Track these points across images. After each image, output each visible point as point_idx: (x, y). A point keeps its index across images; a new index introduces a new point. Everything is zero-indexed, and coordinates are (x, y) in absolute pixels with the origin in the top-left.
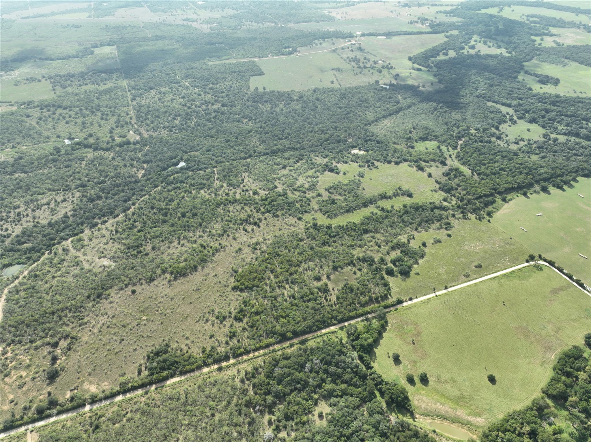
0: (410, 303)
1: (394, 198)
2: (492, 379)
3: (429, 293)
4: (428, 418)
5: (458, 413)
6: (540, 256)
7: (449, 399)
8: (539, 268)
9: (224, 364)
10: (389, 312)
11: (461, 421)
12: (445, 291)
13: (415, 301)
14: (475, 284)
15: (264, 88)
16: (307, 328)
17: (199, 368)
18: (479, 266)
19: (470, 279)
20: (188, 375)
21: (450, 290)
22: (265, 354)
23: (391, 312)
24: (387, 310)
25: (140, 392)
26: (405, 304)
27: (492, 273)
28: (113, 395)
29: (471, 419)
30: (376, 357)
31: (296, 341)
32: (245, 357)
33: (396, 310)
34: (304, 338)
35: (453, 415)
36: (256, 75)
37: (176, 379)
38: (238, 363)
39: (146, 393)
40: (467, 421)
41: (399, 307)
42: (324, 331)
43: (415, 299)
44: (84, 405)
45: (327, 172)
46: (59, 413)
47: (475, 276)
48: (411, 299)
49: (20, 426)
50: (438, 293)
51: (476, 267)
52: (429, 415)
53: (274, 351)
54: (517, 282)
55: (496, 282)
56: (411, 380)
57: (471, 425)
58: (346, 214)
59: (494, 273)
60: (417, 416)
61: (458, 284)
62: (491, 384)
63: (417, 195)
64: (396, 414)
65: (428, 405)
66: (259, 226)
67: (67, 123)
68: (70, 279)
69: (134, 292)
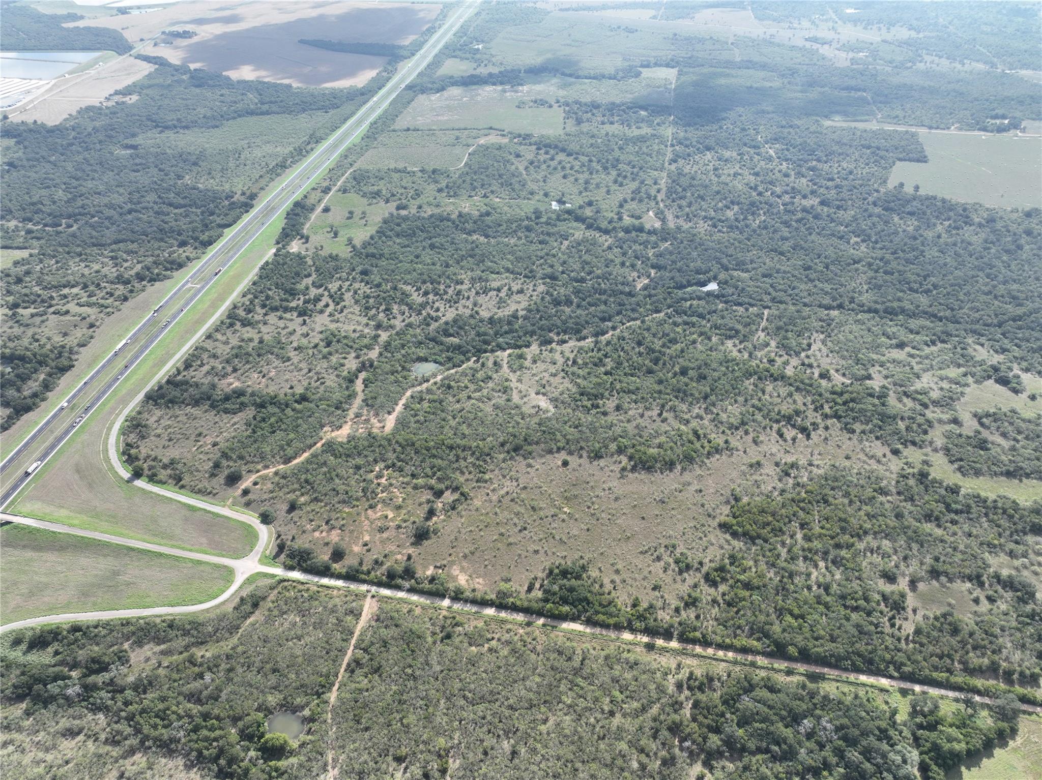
9: (660, 642)
10: (1030, 714)
15: (917, 188)
16: (831, 656)
17: (618, 627)
20: (598, 630)
22: (735, 663)
23: (1034, 717)
24: (1025, 707)
25: (520, 617)
28: (484, 603)
31: (801, 668)
32: (699, 650)
34: (818, 670)
36: (910, 160)
37: (577, 627)
38: (683, 653)
39: (529, 624)
42: (863, 678)
44: (443, 596)
45: (991, 381)
46: (411, 590)
53: (753, 664)
58: (1003, 478)
66: (808, 437)
67: (565, 177)
68: (488, 408)
69: (565, 464)
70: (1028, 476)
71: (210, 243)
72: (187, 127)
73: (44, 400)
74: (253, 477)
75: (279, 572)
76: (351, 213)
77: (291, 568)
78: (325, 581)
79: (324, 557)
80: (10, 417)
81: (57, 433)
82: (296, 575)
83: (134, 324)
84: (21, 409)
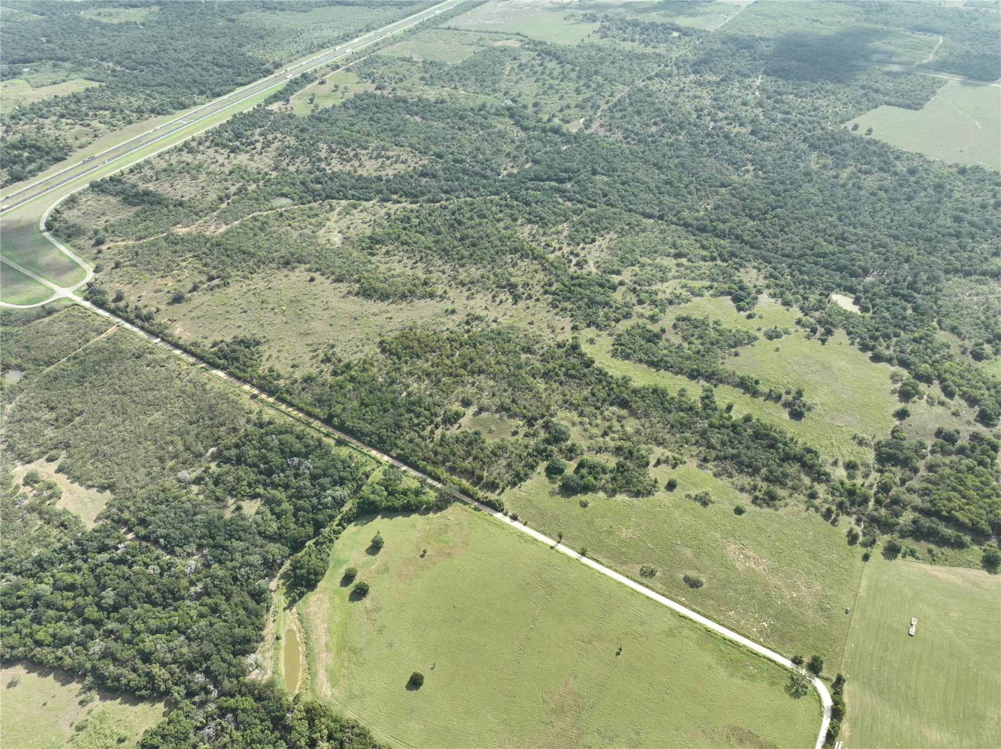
0: (507, 520)
1: (762, 398)
2: (415, 682)
3: (550, 536)
4: (298, 623)
5: (323, 656)
6: (840, 681)
7: (343, 637)
8: (797, 689)
9: (263, 396)
10: (465, 503)
11: (312, 664)
12: (574, 555)
13: (517, 525)
14: (634, 592)
15: (870, 131)
16: (359, 431)
17: (245, 381)
18: (694, 584)
19: (644, 580)
20: (232, 379)
21: (585, 560)
22: (299, 420)
23: (467, 507)
24: (461, 496)
25: (192, 360)
26: (499, 515)
27: (693, 610)
28: (177, 346)
29: (322, 675)
30: (365, 524)
31: (337, 435)
32: (283, 407)
33: (476, 509)
34: (348, 438)
35: (317, 650)
37: (221, 374)
38: (271, 406)
39: (193, 365)
40: (316, 673)
41: (486, 511)
42: (374, 453)
43: (521, 522)
44: (157, 336)
45: (729, 297)
46: (142, 328)
47: (659, 585)
48: (514, 518)
49: (119, 316)
50: (561, 548)
51: (687, 580)
52: (302, 622)
53: (308, 425)
54: (708, 658)
55: (675, 622)
56: (348, 578)
57: (313, 679)
58: (645, 366)
59: (699, 613)
60: (294, 610)
61: (610, 568)
62: (406, 683)
63: (810, 423)
64: (283, 584)
65: (316, 614)
66: (516, 303)
67: (537, 81)
68: (295, 234)
69: (312, 280)
70: (667, 369)
71: (219, 95)
72: (283, 10)
73: (34, 176)
74: (111, 245)
75: (79, 300)
76: (336, 86)
77: (86, 299)
78: (100, 311)
79: (111, 297)
80: (6, 182)
81: (26, 197)
82: (87, 304)
83: (125, 140)
84: (16, 178)
